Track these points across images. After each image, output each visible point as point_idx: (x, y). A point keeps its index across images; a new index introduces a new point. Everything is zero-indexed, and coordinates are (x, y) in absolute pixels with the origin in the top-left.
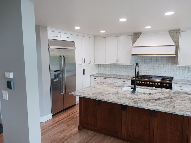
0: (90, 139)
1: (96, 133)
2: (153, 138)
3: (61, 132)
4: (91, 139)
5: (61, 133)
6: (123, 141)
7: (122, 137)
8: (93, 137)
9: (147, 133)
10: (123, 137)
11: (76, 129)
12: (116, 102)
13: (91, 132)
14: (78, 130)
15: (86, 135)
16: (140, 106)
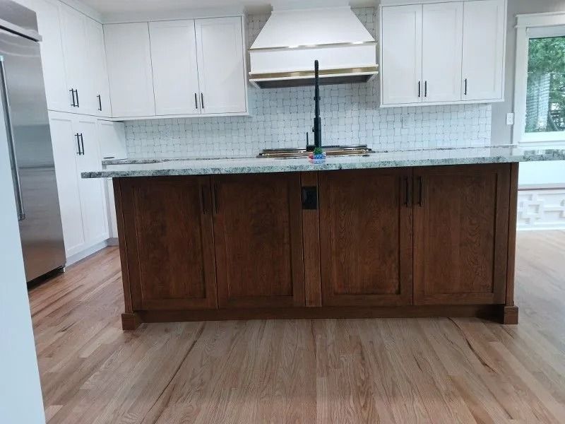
0: (193, 345)
1: (201, 323)
2: (411, 276)
3: (53, 354)
4: (195, 342)
5: (50, 356)
6: (310, 321)
7: (308, 305)
8: (198, 336)
9: (394, 265)
10: (311, 302)
11: (116, 332)
12: (301, 166)
13: (181, 327)
14: (121, 331)
15: (167, 336)
16: (389, 162)
